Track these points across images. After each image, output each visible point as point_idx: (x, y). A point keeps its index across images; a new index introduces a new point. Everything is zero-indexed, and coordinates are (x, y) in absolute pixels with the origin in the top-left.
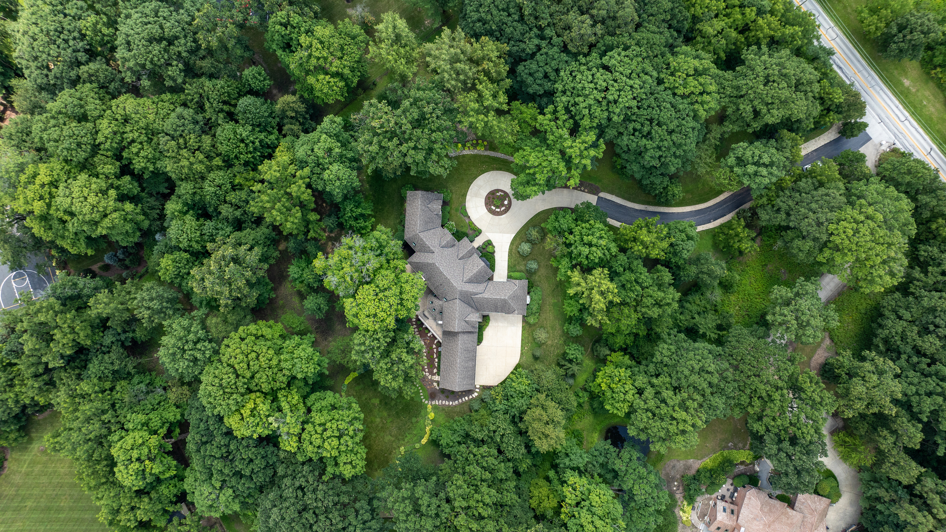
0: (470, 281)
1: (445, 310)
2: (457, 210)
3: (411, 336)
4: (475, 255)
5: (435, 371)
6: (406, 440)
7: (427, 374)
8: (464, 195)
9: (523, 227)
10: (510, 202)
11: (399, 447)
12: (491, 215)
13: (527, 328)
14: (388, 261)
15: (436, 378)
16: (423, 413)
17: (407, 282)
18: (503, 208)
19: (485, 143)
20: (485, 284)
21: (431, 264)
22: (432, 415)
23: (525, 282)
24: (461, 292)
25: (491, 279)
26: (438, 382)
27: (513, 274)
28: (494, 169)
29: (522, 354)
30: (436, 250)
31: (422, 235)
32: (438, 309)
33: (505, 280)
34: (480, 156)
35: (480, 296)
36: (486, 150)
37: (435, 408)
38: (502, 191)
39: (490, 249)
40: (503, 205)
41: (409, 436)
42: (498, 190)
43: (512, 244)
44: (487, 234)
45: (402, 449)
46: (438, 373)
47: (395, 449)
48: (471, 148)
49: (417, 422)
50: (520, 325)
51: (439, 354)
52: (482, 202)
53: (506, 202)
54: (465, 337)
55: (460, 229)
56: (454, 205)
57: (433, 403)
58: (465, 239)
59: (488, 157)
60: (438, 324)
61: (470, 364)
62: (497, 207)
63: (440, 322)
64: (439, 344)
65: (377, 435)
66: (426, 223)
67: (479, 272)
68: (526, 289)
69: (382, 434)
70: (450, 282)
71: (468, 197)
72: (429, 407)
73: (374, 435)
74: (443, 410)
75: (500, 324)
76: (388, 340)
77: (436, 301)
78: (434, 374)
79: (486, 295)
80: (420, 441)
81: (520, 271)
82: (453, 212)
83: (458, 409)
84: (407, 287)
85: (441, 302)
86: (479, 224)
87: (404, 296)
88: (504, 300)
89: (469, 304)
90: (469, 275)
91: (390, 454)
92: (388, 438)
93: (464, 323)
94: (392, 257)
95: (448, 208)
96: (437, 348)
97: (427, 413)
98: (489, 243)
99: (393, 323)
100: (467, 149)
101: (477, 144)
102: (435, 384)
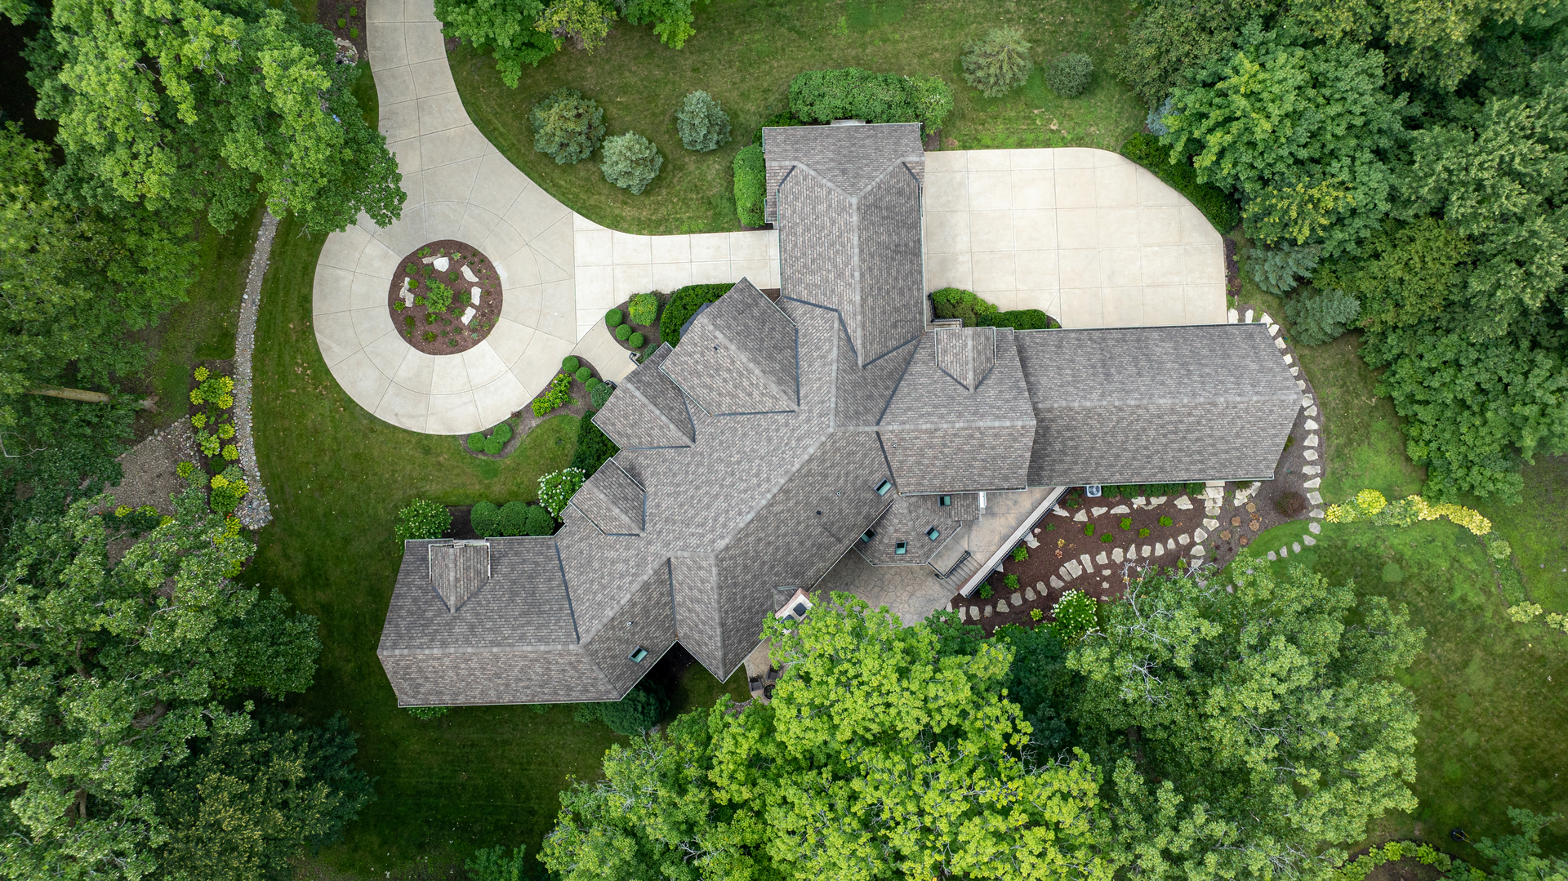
0: (791, 376)
1: (934, 484)
2: (491, 472)
3: (1126, 664)
4: (667, 365)
5: (1184, 503)
6: (1476, 598)
7: (1199, 535)
8: (426, 444)
9: (541, 180)
10: (436, 248)
11: (1511, 626)
12: (502, 324)
13: (965, 128)
14: (720, 814)
15: (1214, 496)
16: (1362, 540)
17: (821, 711)
18: (468, 273)
19: (201, 374)
20: (799, 310)
21: (723, 573)
22: (1371, 501)
23: (775, 139)
24: (848, 415)
25: (774, 294)
26: (1233, 486)
27: (744, 202)
28: (307, 330)
29: (1079, 141)
30: (656, 552)
31: (591, 627)
32: (928, 516)
33: (772, 236)
34: (257, 390)
35: (854, 325)
36: (230, 371)
37: (1335, 490)
38: (395, 286)
39: (643, 315)
40: (454, 276)
41: (1462, 588)
42: (394, 300)
43: (615, 223)
44: (582, 332)
45: (1517, 613)
46: (1193, 489)
47: (1519, 643)
48: (229, 431)
49: (1399, 559)
50: (957, 158)
51: (1116, 493)
52: (447, 366)
53: (441, 264)
54: (1046, 381)
55: (571, 449)
56: (467, 485)
57: (1315, 498)
58: (600, 420)
59: (259, 357)
60: (990, 512)
61: (1162, 349)
62: (460, 299)
63: (982, 501)
64: (1074, 497)
65: (1472, 722)
66: (535, 606)
67: (742, 337)
68: (800, 130)
69: (1463, 702)
70: (804, 474)
71: (434, 428)
72: (1335, 514)
73: (1470, 737)
74: (1339, 453)
75: (962, 244)
76: (1168, 797)
77: (893, 530)
78: (1199, 505)
79: (850, 298)
80: (1480, 542)
81: (730, 173)
82: (498, 489)
83: (1334, 393)
84: (856, 711)
85: (900, 507)
86: (545, 372)
87: (909, 729)
88: (866, 210)
89: (899, 375)
90: (762, 388)
91: (1542, 660)
92: (1477, 677)
93: (990, 391)
94: (694, 794)
95: (481, 510)
96: (1089, 504)
97: (1366, 523)
98: (620, 321)
99: (1060, 778)
100: (230, 452)
101: (208, 407)
102: (1241, 497)
